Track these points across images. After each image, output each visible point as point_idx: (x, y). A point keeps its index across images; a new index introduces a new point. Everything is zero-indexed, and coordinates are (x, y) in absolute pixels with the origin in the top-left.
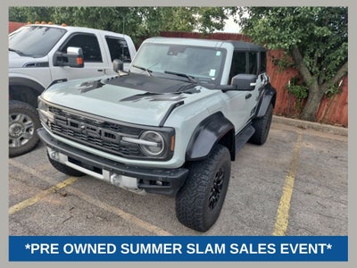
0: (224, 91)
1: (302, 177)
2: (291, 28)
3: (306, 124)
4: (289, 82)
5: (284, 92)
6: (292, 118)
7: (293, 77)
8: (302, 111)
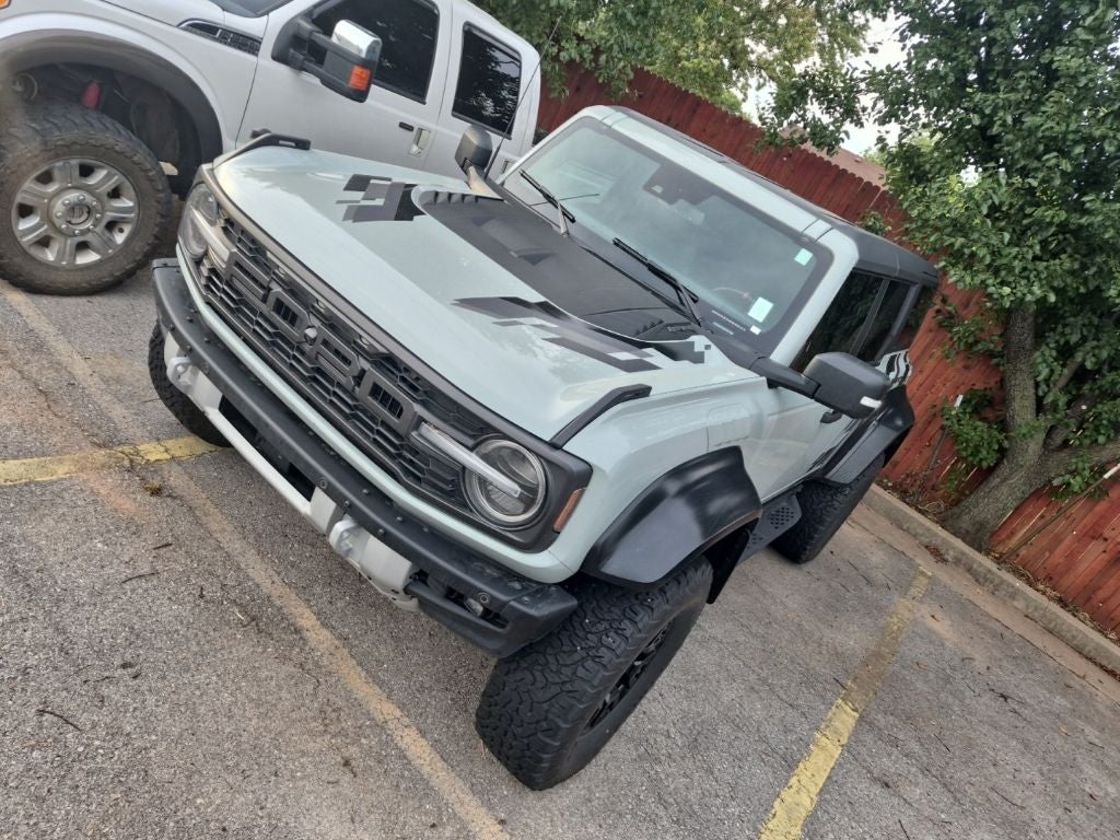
0: (773, 384)
1: (881, 720)
2: (1044, 244)
3: (954, 548)
4: (960, 398)
5: (930, 423)
6: (920, 511)
7: (975, 388)
8: (957, 502)
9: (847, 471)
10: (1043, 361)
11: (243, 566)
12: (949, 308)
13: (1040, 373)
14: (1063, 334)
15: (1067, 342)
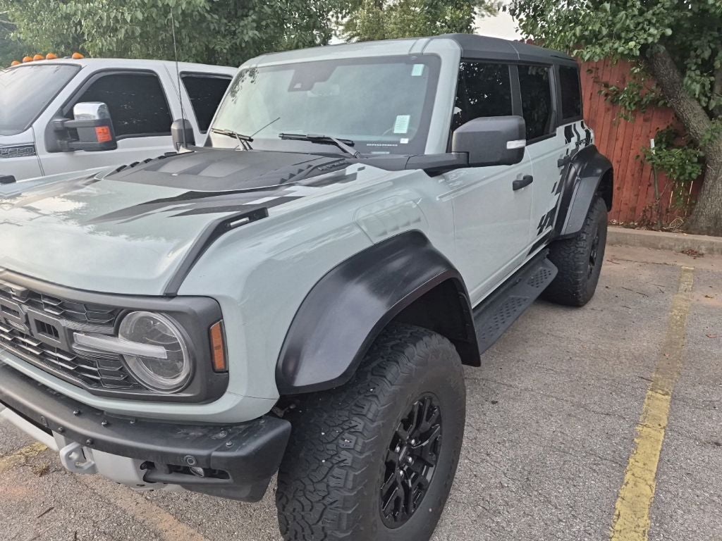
0: (433, 172)
1: (692, 392)
3: (703, 243)
4: (652, 142)
5: (642, 170)
6: (666, 231)
7: (660, 130)
8: (690, 213)
9: (574, 221)
10: (694, 82)
11: (112, 500)
12: (612, 88)
13: (694, 91)
14: (697, 56)
15: (703, 60)
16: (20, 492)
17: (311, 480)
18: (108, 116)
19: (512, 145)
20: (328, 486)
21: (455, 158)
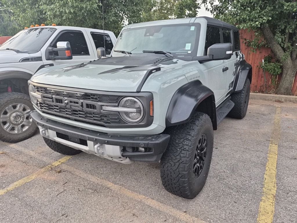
1: (285, 144)
2: (260, 7)
3: (283, 98)
4: (263, 60)
5: (259, 71)
6: (269, 94)
7: (265, 56)
8: (277, 87)
9: (240, 86)
10: (279, 38)
11: (88, 179)
12: (247, 41)
13: (279, 41)
14: (279, 28)
15: (282, 29)
16: (53, 178)
17: (174, 156)
18: (70, 46)
19: (228, 52)
20: (180, 157)
21: (209, 57)
